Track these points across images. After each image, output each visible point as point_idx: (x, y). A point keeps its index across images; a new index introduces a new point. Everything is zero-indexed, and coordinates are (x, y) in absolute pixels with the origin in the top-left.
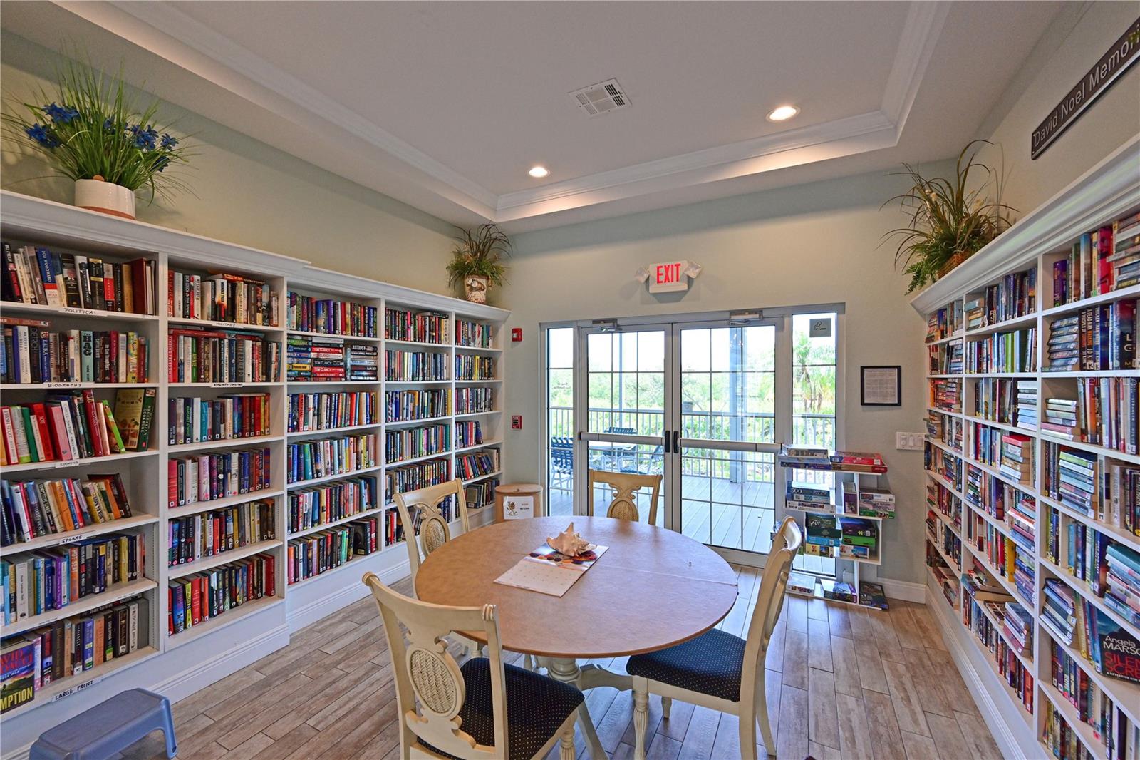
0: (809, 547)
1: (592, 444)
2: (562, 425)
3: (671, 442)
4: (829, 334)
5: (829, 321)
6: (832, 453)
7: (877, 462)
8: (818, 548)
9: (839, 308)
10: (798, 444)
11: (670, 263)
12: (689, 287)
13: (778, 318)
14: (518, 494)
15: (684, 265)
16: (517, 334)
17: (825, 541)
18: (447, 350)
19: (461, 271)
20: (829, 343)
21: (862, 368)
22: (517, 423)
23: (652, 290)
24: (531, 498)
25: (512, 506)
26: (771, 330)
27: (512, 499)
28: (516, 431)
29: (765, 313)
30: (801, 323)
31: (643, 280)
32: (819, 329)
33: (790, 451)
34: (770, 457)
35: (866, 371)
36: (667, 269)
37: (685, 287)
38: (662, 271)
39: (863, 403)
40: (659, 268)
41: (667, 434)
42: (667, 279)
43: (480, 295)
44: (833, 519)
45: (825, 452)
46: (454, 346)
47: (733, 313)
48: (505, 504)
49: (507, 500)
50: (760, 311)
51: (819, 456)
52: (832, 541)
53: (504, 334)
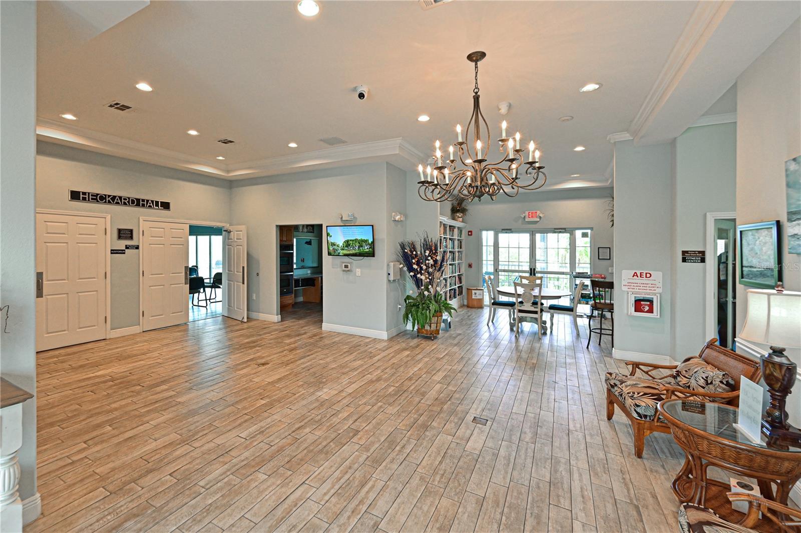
0: (582, 302)
1: (500, 273)
2: (488, 267)
3: (533, 272)
4: (588, 237)
5: (587, 233)
6: (589, 274)
7: (603, 276)
8: (585, 302)
9: (592, 229)
10: (578, 270)
11: (534, 212)
12: (540, 219)
13: (571, 231)
14: (477, 290)
15: (538, 212)
16: (470, 233)
17: (587, 300)
18: (455, 239)
19: (454, 211)
20: (588, 240)
21: (599, 248)
22: (470, 266)
23: (526, 220)
24: (482, 291)
25: (476, 294)
26: (568, 235)
27: (475, 291)
28: (470, 269)
29: (566, 229)
30: (578, 233)
31: (523, 216)
32: (585, 235)
33: (576, 273)
34: (568, 276)
35: (600, 249)
36: (532, 213)
37: (539, 220)
38: (530, 214)
39: (599, 259)
40: (529, 213)
41: (531, 269)
42: (532, 217)
43: (461, 219)
44: (590, 294)
45: (587, 273)
46: (457, 238)
47: (555, 229)
48: (473, 293)
49: (473, 291)
50: (565, 229)
51: (585, 274)
52: (589, 300)
53: (464, 233)
